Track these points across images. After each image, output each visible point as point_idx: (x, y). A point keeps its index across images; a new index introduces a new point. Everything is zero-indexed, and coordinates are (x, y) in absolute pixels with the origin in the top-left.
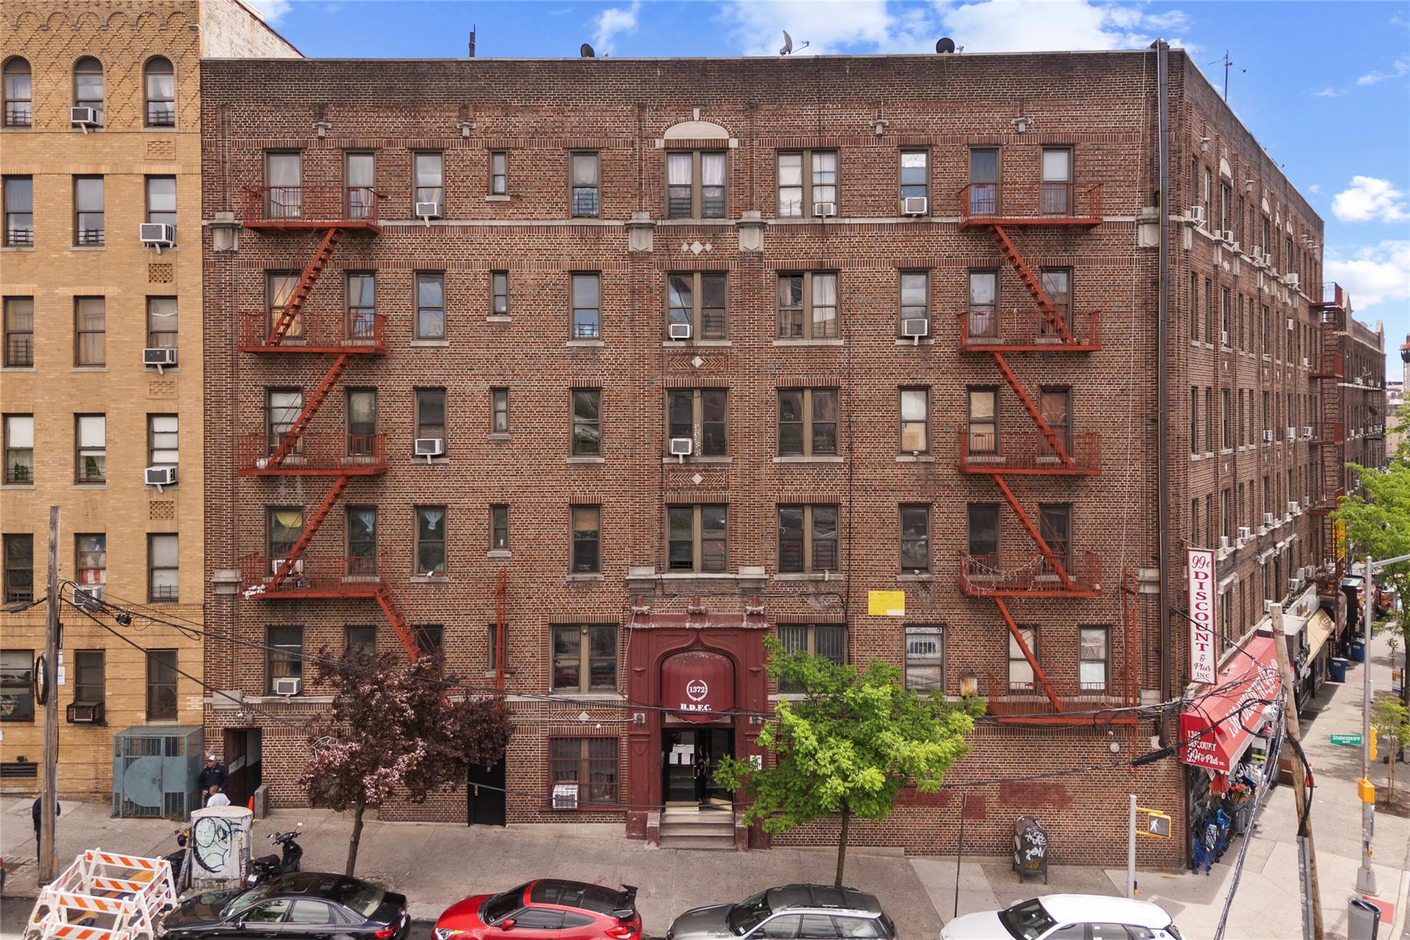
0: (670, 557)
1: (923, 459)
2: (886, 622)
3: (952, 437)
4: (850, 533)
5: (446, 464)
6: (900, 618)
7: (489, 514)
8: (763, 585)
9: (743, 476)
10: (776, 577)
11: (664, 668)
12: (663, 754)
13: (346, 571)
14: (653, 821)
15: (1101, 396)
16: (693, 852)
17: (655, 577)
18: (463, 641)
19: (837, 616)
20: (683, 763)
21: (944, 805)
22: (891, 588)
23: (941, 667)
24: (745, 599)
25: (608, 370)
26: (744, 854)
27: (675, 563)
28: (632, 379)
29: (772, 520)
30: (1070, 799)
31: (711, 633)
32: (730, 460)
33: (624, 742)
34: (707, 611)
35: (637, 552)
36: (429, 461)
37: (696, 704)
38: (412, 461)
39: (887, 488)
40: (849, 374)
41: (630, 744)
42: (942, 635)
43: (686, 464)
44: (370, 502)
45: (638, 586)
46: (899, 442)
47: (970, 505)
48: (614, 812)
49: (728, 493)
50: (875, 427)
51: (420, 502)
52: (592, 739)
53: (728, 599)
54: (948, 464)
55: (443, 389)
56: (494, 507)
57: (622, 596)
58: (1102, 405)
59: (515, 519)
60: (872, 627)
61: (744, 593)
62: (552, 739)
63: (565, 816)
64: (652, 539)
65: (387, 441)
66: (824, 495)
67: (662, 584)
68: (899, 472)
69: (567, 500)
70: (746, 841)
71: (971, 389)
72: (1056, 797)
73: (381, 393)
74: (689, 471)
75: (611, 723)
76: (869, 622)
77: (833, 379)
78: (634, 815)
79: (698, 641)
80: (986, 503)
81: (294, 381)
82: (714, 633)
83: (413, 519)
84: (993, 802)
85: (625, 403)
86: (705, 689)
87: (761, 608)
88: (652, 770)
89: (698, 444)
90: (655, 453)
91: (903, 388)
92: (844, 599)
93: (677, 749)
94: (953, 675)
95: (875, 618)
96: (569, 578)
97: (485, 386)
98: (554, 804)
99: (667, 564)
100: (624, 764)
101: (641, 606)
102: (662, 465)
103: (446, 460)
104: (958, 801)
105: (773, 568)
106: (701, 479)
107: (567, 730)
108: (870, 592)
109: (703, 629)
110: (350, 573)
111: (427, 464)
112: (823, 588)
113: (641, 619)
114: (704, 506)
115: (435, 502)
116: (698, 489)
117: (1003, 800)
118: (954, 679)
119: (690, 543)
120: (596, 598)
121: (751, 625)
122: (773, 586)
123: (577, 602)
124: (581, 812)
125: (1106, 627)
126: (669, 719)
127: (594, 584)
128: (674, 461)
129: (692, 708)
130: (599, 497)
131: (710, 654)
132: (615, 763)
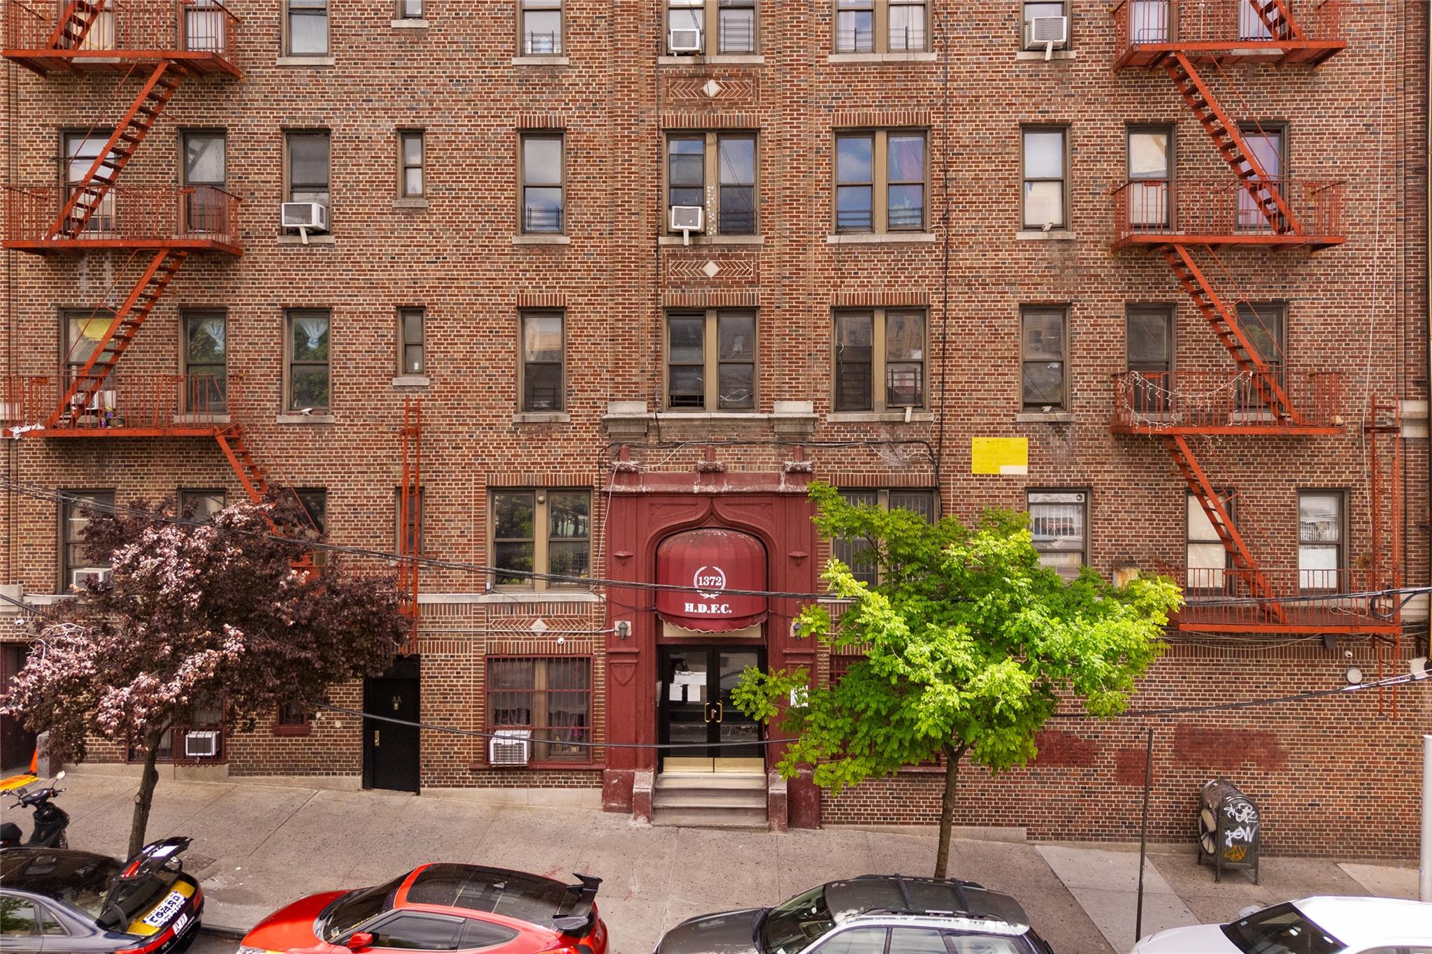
0: (671, 388)
1: (1058, 235)
2: (998, 484)
3: (1103, 201)
4: (944, 349)
5: (330, 245)
6: (1021, 478)
7: (395, 321)
8: (810, 429)
9: (781, 264)
10: (830, 418)
11: (660, 553)
12: (659, 685)
13: (182, 405)
14: (643, 782)
15: (1334, 135)
16: (703, 832)
17: (647, 416)
18: (355, 512)
19: (923, 475)
20: (690, 699)
21: (1088, 762)
22: (1007, 433)
23: (1083, 554)
24: (783, 451)
25: (574, 101)
26: (781, 834)
27: (677, 398)
28: (612, 115)
29: (825, 332)
30: (1284, 755)
31: (731, 501)
32: (760, 240)
33: (600, 664)
34: (726, 468)
35: (619, 379)
36: (305, 239)
37: (708, 603)
38: (280, 240)
39: (1002, 280)
40: (945, 105)
41: (609, 666)
42: (1085, 505)
43: (695, 246)
44: (216, 302)
45: (622, 429)
46: (1020, 211)
47: (1131, 307)
48: (584, 771)
49: (758, 291)
50: (984, 187)
51: (291, 302)
52: (550, 660)
53: (756, 450)
54: (1096, 243)
55: (326, 132)
56: (405, 311)
57: (595, 444)
58: (1335, 150)
59: (435, 329)
60: (976, 492)
61: (783, 441)
62: (490, 660)
63: (510, 777)
64: (643, 360)
65: (240, 209)
66: (904, 292)
67: (658, 428)
68: (1021, 255)
69: (513, 300)
70: (783, 816)
71: (1134, 127)
72: (1262, 752)
73: (232, 136)
74: (698, 257)
75: (580, 636)
76: (973, 484)
77: (919, 113)
78: (615, 775)
79: (712, 513)
80: (1154, 302)
81: (100, 118)
82: (737, 500)
83: (281, 328)
84: (1164, 758)
85: (601, 152)
86: (721, 581)
87: (808, 463)
88: (642, 708)
89: (712, 216)
90: (645, 228)
91: (1028, 128)
92: (935, 450)
93: (680, 678)
94: (1100, 565)
95: (982, 478)
96: (517, 418)
97: (389, 126)
98: (492, 758)
99: (666, 399)
100: (600, 696)
101: (626, 460)
102: (658, 247)
103: (330, 239)
104: (1110, 757)
105: (825, 403)
106: (717, 269)
107: (512, 646)
108: (974, 440)
109: (719, 494)
110: (188, 410)
111: (302, 245)
112: (901, 433)
113: (625, 477)
114: (721, 311)
115: (315, 302)
116: (713, 285)
117: (1180, 755)
118: (1104, 571)
119: (700, 368)
120: (558, 448)
121: (791, 488)
122: (826, 431)
123: (530, 455)
124: (534, 771)
125: (1340, 493)
126: (669, 631)
127: (554, 427)
128: (676, 241)
129: (702, 609)
130: (564, 296)
131: (730, 532)
132: (585, 697)
